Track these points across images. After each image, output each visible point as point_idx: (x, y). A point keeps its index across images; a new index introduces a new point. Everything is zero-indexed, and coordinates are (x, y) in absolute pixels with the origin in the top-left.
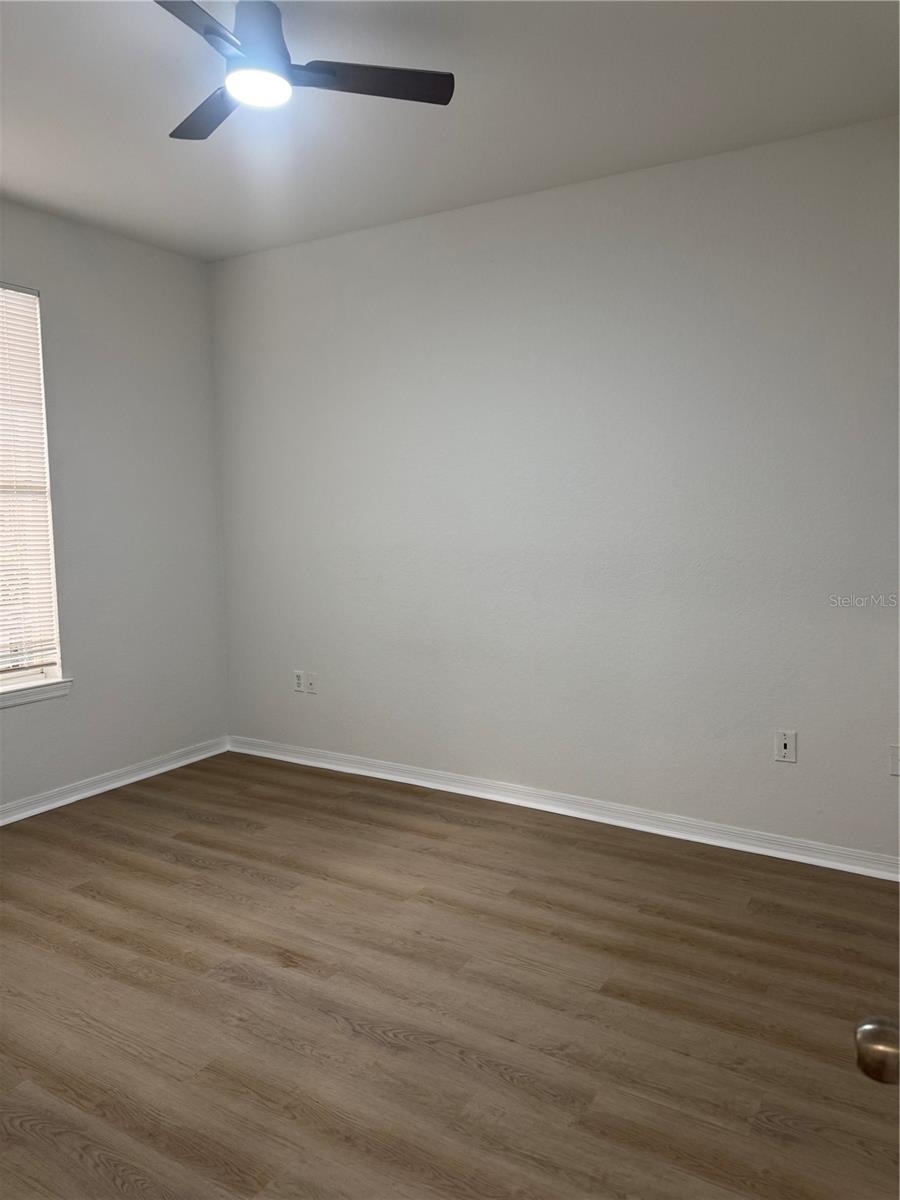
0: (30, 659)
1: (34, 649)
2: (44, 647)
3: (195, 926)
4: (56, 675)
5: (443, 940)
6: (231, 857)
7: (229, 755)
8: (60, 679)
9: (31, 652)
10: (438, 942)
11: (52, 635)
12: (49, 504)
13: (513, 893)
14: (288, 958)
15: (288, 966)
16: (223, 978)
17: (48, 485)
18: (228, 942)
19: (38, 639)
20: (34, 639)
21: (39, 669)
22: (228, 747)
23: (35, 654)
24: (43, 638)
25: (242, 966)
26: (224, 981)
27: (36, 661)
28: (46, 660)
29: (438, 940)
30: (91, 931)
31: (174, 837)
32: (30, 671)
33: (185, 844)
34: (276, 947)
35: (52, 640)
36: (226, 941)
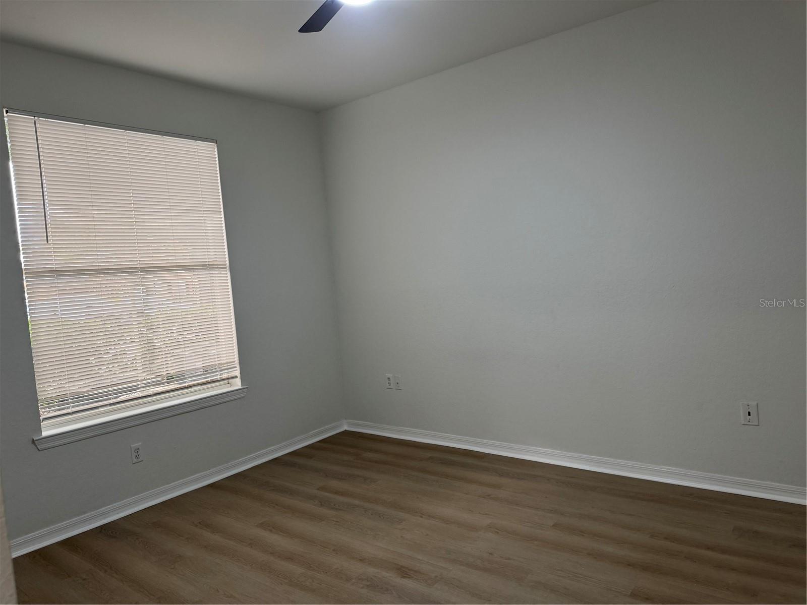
0: (221, 374)
1: (223, 368)
2: (229, 367)
3: (339, 550)
4: (237, 384)
5: (509, 559)
6: (357, 502)
7: (346, 433)
8: (240, 387)
9: (221, 371)
10: (506, 561)
11: (234, 358)
12: (229, 275)
13: (555, 526)
14: (404, 572)
15: (404, 577)
16: (362, 585)
17: (227, 262)
18: (362, 560)
19: (225, 362)
20: (222, 362)
21: (226, 381)
22: (345, 428)
23: (223, 372)
24: (228, 361)
25: (373, 577)
26: (362, 588)
27: (225, 376)
28: (231, 375)
29: (506, 559)
30: (271, 553)
31: (318, 489)
32: (221, 383)
33: (327, 494)
34: (395, 564)
35: (234, 362)
36: (361, 560)
